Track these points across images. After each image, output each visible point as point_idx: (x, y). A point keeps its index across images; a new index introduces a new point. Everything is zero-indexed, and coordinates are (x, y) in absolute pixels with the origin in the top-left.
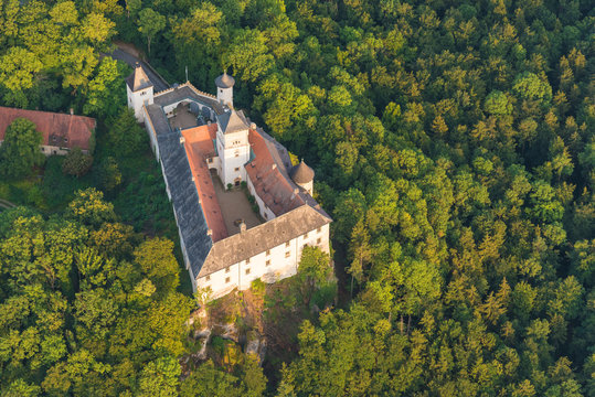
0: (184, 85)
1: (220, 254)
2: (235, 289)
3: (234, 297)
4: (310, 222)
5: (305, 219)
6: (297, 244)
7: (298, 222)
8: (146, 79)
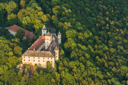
0: (54, 34)
1: (28, 53)
2: (31, 64)
3: (30, 65)
4: (50, 56)
5: (49, 55)
6: (46, 59)
7: (47, 54)
8: (45, 28)
